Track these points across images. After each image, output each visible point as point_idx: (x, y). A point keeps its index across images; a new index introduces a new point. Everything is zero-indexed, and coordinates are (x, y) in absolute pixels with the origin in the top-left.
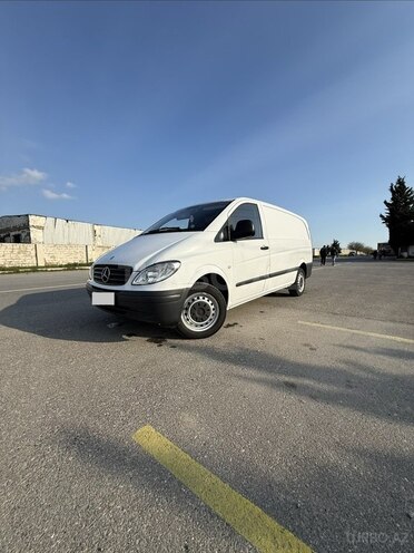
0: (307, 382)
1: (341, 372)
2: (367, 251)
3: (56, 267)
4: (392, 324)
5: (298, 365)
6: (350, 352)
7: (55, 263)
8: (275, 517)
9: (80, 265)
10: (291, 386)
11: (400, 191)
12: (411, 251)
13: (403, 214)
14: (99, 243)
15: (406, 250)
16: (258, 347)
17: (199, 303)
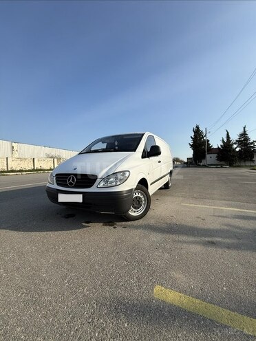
0: (218, 239)
1: (227, 231)
2: (181, 161)
5: (205, 230)
6: (222, 219)
9: (3, 172)
10: (212, 243)
11: (197, 132)
12: (203, 162)
13: (199, 143)
14: (16, 155)
15: (201, 162)
16: (174, 221)
17: (136, 197)
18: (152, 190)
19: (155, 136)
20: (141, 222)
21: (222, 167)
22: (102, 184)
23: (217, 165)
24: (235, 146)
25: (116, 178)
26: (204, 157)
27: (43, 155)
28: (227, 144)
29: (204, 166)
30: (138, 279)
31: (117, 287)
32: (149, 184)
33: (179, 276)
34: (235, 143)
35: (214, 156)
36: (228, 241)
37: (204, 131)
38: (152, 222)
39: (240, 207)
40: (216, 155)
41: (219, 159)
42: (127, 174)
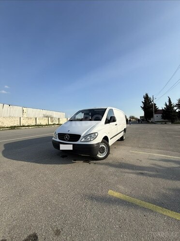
0: (146, 172)
2: (136, 119)
3: (5, 128)
4: (158, 150)
5: (140, 167)
6: (152, 161)
7: (3, 126)
8: (159, 206)
9: (17, 127)
10: (142, 174)
11: (147, 98)
12: (152, 120)
13: (148, 106)
14: (25, 116)
15: (150, 120)
16: (123, 161)
17: (102, 147)
18: (111, 142)
19: (113, 108)
20: (104, 161)
21: (165, 123)
22: (83, 140)
23: (162, 122)
24: (175, 108)
25: (91, 137)
26: (152, 116)
27: (41, 116)
28: (169, 107)
29: (152, 123)
30: (102, 187)
31: (92, 190)
32: (109, 139)
33: (121, 187)
34: (175, 106)
35: (160, 116)
36: (151, 173)
37: (152, 98)
38: (110, 161)
39: (166, 154)
40: (161, 115)
41: (163, 117)
42: (97, 134)
